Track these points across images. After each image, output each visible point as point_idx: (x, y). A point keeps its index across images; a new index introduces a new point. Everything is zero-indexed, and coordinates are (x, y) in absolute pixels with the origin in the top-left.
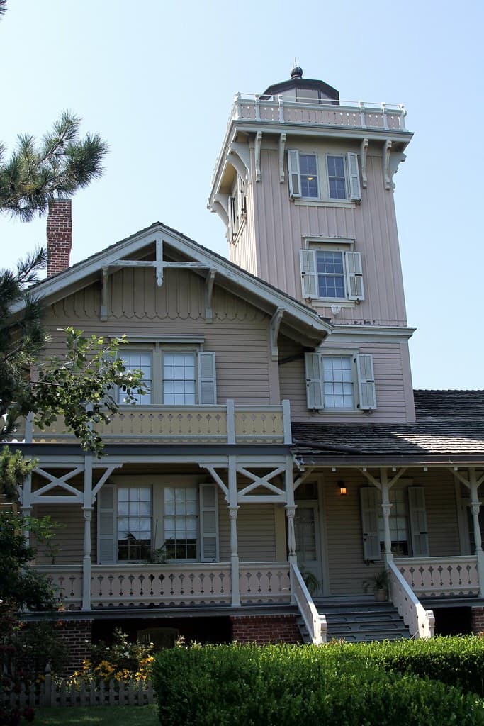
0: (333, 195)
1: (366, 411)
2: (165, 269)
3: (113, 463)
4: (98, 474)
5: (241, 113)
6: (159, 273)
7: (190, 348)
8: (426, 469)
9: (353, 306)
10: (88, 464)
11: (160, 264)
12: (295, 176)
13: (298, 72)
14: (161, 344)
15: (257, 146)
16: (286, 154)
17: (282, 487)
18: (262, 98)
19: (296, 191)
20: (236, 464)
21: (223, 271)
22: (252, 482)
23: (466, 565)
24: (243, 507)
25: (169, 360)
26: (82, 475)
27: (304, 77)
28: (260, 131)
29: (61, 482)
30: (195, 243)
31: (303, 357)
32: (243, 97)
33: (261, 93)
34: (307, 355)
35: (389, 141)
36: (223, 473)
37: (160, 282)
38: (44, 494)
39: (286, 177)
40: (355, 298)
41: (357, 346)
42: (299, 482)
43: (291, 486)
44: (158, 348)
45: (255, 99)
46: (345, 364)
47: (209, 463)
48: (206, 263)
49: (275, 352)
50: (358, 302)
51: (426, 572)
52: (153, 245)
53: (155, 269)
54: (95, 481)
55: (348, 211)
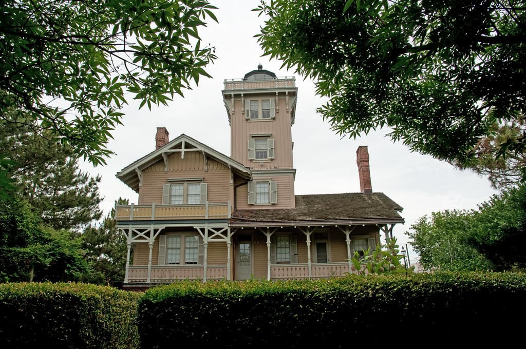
0: (264, 117)
1: (273, 204)
2: (185, 152)
3: (161, 227)
4: (156, 231)
5: (226, 87)
6: (183, 154)
7: (198, 182)
8: (282, 227)
9: (270, 161)
10: (151, 227)
11: (183, 150)
12: (248, 110)
13: (260, 67)
14: (187, 181)
15: (233, 99)
16: (244, 101)
17: (226, 235)
18: (244, 80)
19: (248, 116)
20: (207, 227)
21: (207, 151)
22: (214, 233)
23: (299, 268)
24: (210, 243)
25: (190, 187)
26: (149, 232)
27: (263, 69)
28: (242, 93)
29: (142, 234)
30: (197, 141)
31: (247, 183)
32: (227, 81)
33: (243, 78)
34: (248, 182)
35: (287, 92)
36: (203, 230)
37: (182, 157)
38: (136, 239)
39: (244, 111)
40: (270, 158)
41: (270, 178)
42: (233, 233)
43: (229, 235)
44: (185, 183)
45: (241, 80)
46: (266, 185)
47: (197, 226)
48: (200, 149)
49: (232, 182)
50: (272, 160)
51: (281, 270)
52: (181, 142)
53: (181, 152)
54: (155, 234)
55: (270, 123)
